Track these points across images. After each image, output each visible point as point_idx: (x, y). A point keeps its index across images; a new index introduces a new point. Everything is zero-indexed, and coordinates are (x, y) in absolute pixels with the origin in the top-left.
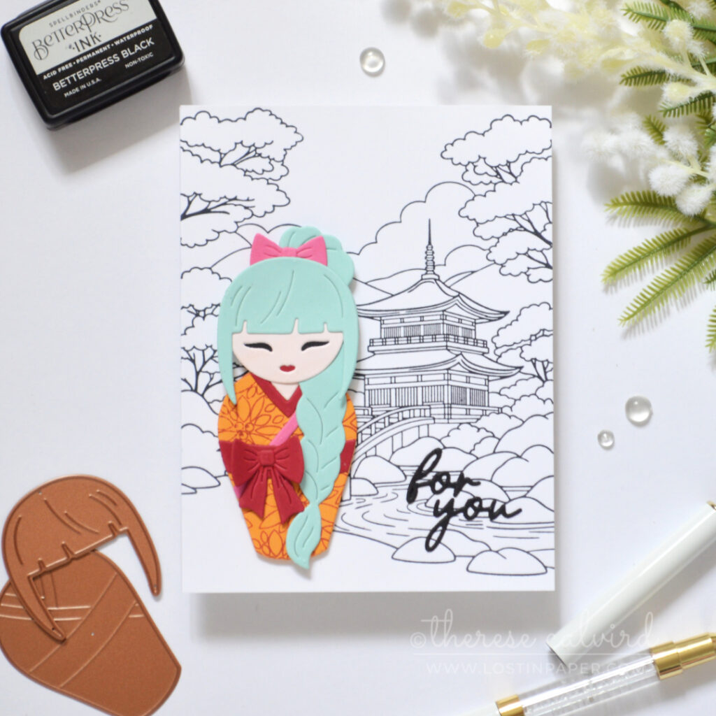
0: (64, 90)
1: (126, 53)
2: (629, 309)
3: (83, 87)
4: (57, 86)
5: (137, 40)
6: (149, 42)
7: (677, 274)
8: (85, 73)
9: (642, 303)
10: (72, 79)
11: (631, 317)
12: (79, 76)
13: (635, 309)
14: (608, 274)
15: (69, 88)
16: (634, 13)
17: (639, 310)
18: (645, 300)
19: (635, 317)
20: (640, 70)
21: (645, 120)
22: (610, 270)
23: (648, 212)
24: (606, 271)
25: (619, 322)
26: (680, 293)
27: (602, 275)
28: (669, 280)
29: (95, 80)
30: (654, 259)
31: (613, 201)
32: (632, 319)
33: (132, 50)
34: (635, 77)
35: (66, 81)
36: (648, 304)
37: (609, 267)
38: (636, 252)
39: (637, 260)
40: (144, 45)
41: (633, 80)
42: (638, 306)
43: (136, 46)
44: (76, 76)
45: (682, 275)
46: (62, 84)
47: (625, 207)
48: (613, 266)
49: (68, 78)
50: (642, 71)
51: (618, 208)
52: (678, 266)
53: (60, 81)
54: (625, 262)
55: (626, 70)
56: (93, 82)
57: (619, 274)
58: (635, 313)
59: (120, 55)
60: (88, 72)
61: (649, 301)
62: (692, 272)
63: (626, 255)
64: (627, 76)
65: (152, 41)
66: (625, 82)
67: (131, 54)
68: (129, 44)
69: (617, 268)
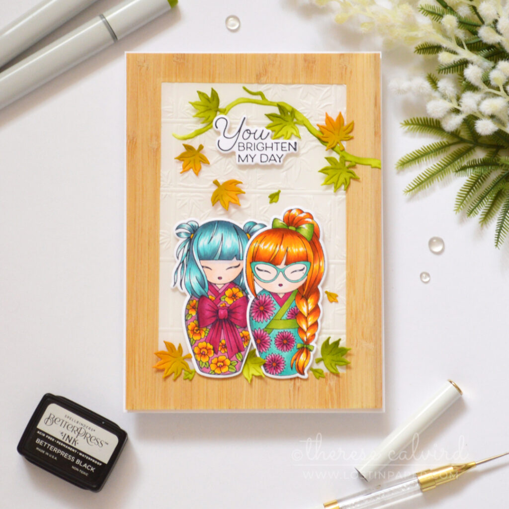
0: (38, 445)
1: (78, 462)
2: (410, 185)
3: (47, 454)
4: (38, 441)
5: (89, 463)
6: (92, 469)
7: (440, 167)
8: (54, 450)
9: (418, 183)
10: (47, 445)
11: (411, 190)
12: (51, 448)
13: (414, 186)
14: (400, 165)
15: (41, 447)
16: (425, 10)
17: (416, 187)
18: (420, 181)
19: (413, 191)
20: (426, 45)
21: (428, 76)
22: (400, 162)
23: (426, 130)
24: (398, 163)
25: (404, 192)
26: (441, 178)
27: (396, 165)
28: (435, 171)
29: (54, 457)
30: (427, 158)
31: (405, 122)
32: (411, 192)
33: (83, 464)
34: (423, 49)
35: (44, 444)
36: (422, 183)
37: (400, 160)
38: (416, 153)
39: (417, 157)
40: (89, 468)
41: (422, 51)
42: (416, 184)
43: (86, 464)
44: (50, 447)
45: (443, 168)
46: (41, 442)
47: (412, 126)
48: (403, 160)
49: (46, 443)
50: (428, 46)
51: (408, 127)
52: (441, 163)
53: (42, 441)
54: (410, 158)
55: (419, 43)
56: (53, 457)
57: (405, 165)
58: (413, 189)
59: (75, 460)
60: (56, 451)
61: (423, 182)
62: (449, 167)
63: (411, 154)
64: (419, 48)
65: (94, 470)
66: (417, 51)
67: (80, 465)
68: (84, 461)
69: (405, 161)
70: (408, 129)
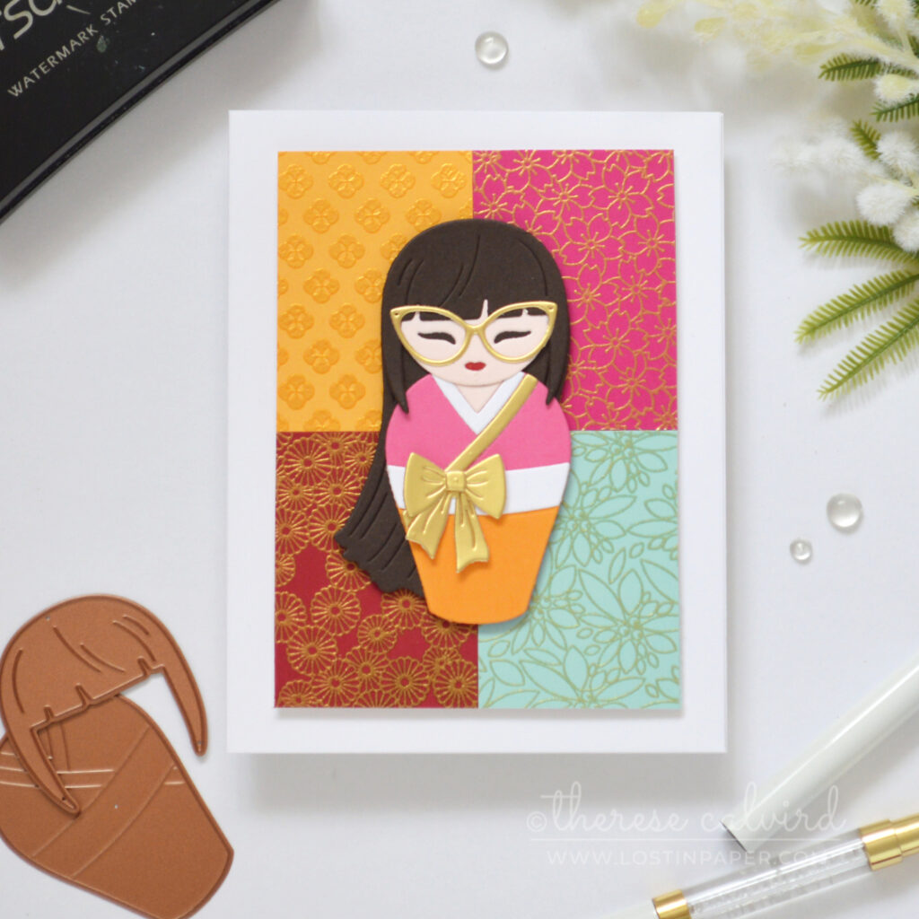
2: (831, 377)
7: (897, 331)
9: (850, 369)
11: (835, 387)
13: (840, 378)
14: (804, 331)
17: (845, 378)
18: (854, 365)
19: (840, 388)
20: (845, 59)
21: (852, 126)
22: (806, 326)
24: (803, 328)
25: (819, 394)
26: (900, 356)
27: (796, 332)
28: (887, 340)
30: (866, 312)
31: (810, 234)
32: (835, 391)
34: (839, 68)
36: (857, 370)
37: (806, 322)
38: (841, 303)
39: (842, 313)
41: (837, 72)
42: (845, 373)
45: (902, 333)
47: (826, 243)
48: (810, 320)
50: (849, 61)
51: (818, 244)
52: (897, 320)
54: (827, 315)
55: (826, 57)
57: (818, 331)
58: (840, 383)
61: (859, 367)
63: (829, 306)
64: (829, 67)
66: (826, 75)
69: (816, 323)
70: (819, 249)
